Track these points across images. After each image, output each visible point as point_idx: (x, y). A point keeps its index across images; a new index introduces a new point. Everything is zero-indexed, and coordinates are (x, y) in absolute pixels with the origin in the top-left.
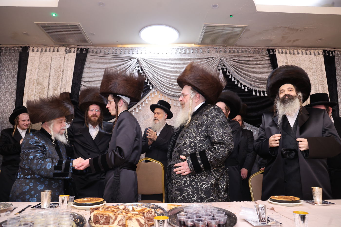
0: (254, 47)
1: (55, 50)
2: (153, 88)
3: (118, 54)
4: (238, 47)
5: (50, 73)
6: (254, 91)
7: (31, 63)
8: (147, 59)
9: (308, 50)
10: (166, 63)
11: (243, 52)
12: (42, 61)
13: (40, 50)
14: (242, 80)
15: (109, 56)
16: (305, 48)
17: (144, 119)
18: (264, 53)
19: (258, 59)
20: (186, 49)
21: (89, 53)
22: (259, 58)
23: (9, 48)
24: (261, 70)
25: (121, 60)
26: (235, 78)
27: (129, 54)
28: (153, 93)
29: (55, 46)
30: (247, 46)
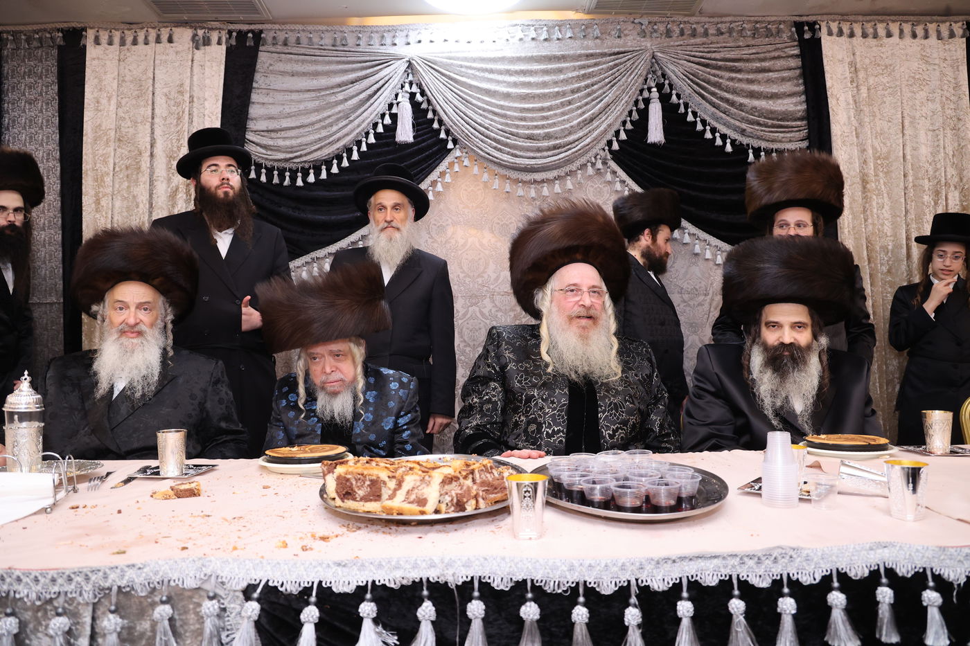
0: (756, 19)
1: (162, 37)
2: (457, 146)
3: (350, 45)
4: (707, 19)
5: (153, 109)
6: (751, 151)
7: (96, 81)
8: (438, 59)
9: (918, 23)
10: (491, 71)
11: (722, 34)
12: (126, 71)
13: (117, 40)
14: (717, 119)
15: (324, 53)
16: (912, 18)
17: (432, 237)
18: (785, 36)
19: (768, 55)
20: (550, 27)
21: (263, 45)
22: (769, 52)
23: (25, 35)
24: (774, 89)
25: (359, 65)
26: (695, 114)
27: (382, 45)
28: (456, 160)
29: (161, 25)
30: (734, 16)
